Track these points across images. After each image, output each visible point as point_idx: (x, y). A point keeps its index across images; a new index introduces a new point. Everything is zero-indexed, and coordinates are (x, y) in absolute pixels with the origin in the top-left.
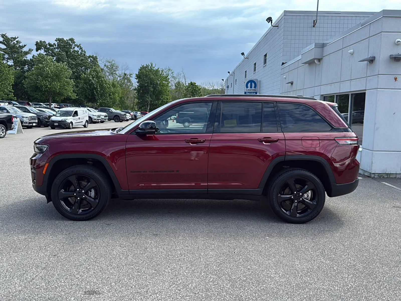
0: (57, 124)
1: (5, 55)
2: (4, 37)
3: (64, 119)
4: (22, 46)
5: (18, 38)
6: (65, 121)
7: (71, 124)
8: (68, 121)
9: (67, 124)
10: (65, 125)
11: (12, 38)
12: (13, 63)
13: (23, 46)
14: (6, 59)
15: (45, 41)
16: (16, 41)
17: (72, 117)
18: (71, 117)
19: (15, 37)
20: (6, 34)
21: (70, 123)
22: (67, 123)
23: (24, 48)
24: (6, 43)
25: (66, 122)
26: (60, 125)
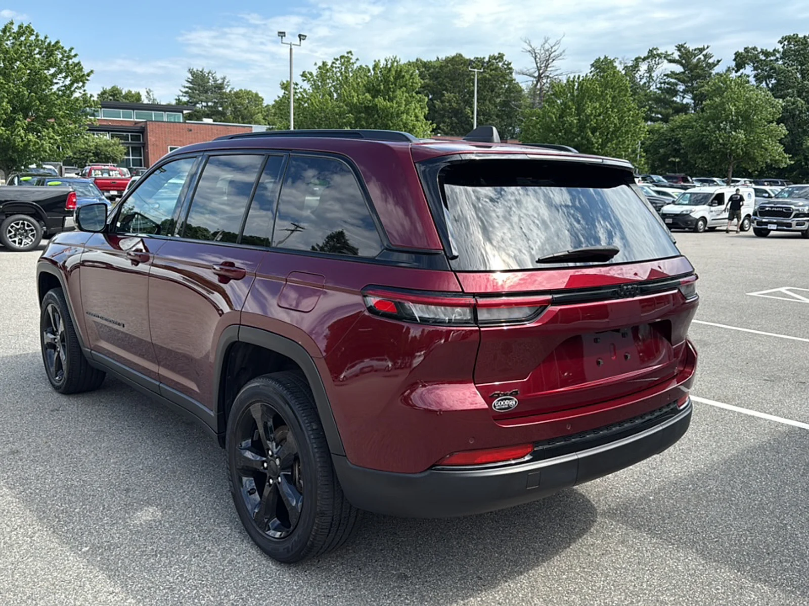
0: (671, 220)
1: (677, 85)
2: (682, 49)
3: (687, 211)
4: (713, 63)
5: (708, 47)
6: (688, 214)
7: (701, 223)
8: (694, 216)
9: (690, 221)
10: (687, 223)
11: (695, 50)
12: (692, 99)
13: (716, 62)
14: (681, 92)
15: (757, 47)
16: (703, 55)
17: (708, 207)
18: (706, 207)
19: (702, 47)
20: (685, 44)
21: (698, 220)
22: (691, 218)
23: (717, 66)
24: (684, 61)
25: (691, 216)
26: (677, 224)
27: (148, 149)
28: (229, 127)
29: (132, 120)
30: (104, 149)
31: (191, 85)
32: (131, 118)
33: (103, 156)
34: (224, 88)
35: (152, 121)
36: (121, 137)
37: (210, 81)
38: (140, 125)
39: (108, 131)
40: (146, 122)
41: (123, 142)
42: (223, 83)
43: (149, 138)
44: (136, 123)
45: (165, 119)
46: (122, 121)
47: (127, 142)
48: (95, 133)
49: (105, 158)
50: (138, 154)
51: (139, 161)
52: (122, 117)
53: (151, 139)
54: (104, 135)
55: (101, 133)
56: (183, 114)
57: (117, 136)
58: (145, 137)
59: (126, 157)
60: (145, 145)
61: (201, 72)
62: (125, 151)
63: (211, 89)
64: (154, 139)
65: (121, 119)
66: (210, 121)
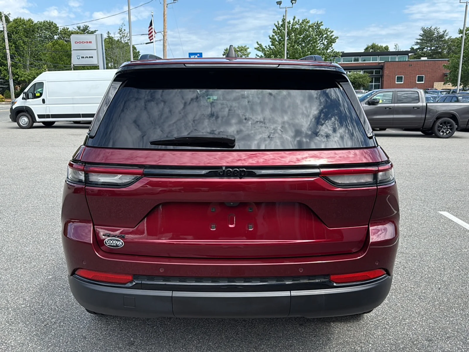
27: (384, 78)
28: (437, 62)
29: (377, 62)
30: (358, 80)
31: (422, 38)
32: (377, 61)
33: (357, 84)
34: (444, 37)
35: (389, 61)
36: (369, 73)
37: (435, 33)
38: (381, 64)
39: (362, 69)
40: (384, 62)
41: (370, 75)
42: (443, 34)
43: (385, 72)
44: (379, 63)
45: (397, 60)
46: (372, 63)
47: (372, 75)
48: (355, 71)
49: (358, 85)
50: (378, 82)
51: (378, 86)
52: (371, 61)
53: (386, 72)
54: (359, 72)
55: (358, 70)
56: (408, 56)
57: (367, 72)
58: (383, 71)
59: (370, 84)
60: (382, 76)
61: (430, 29)
62: (370, 80)
63: (435, 39)
64: (388, 72)
65: (371, 62)
66: (425, 59)
